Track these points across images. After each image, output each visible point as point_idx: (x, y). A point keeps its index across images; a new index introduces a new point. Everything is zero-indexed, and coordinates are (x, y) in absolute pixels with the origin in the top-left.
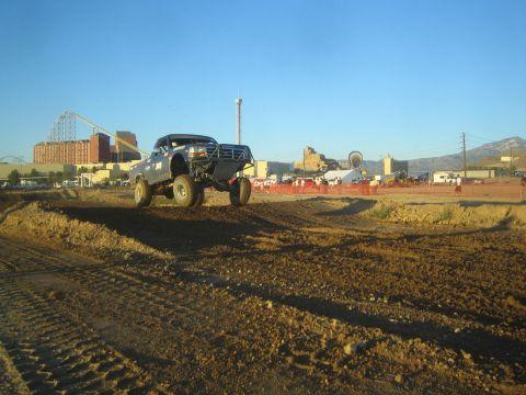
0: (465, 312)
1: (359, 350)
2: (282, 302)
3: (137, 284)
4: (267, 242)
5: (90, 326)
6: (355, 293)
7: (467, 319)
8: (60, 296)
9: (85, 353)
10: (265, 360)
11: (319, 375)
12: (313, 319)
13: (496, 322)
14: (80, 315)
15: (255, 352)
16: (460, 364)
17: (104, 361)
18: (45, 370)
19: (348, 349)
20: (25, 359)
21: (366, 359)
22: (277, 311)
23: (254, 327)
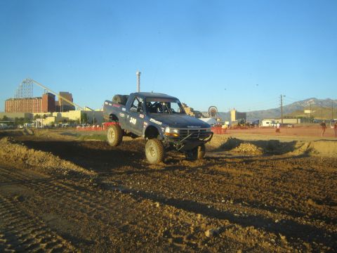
0: (282, 209)
1: (215, 234)
2: (165, 203)
3: (72, 191)
5: (41, 218)
6: (212, 197)
7: (283, 214)
8: (21, 199)
9: (37, 237)
10: (155, 241)
11: (189, 250)
12: (186, 214)
13: (301, 215)
14: (34, 212)
15: (148, 235)
16: (278, 242)
17: (50, 242)
18: (10, 248)
19: (208, 234)
21: (219, 240)
22: (162, 209)
23: (147, 220)
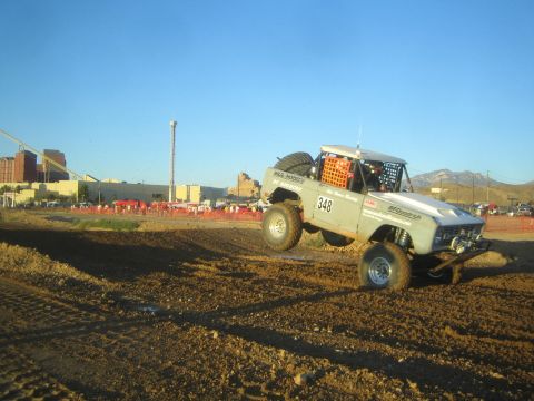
0: (406, 342)
1: (309, 381)
2: (227, 332)
3: (74, 313)
4: (205, 270)
5: (28, 357)
6: (298, 323)
7: (409, 349)
9: (26, 387)
10: (217, 392)
12: (261, 349)
13: (437, 351)
15: (205, 383)
16: (407, 392)
17: (48, 395)
19: (298, 380)
21: (316, 389)
22: (223, 341)
23: (201, 358)
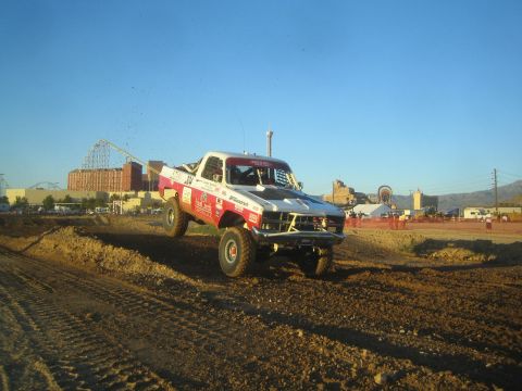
0: (496, 348)
1: (389, 380)
2: (313, 331)
3: (169, 309)
5: (126, 347)
6: (385, 325)
7: (499, 354)
8: (96, 317)
9: (122, 373)
10: (297, 387)
12: (344, 348)
14: (116, 336)
15: (287, 378)
17: (140, 381)
18: (85, 386)
19: (378, 379)
20: (65, 375)
21: (396, 389)
22: (307, 339)
23: (285, 355)
